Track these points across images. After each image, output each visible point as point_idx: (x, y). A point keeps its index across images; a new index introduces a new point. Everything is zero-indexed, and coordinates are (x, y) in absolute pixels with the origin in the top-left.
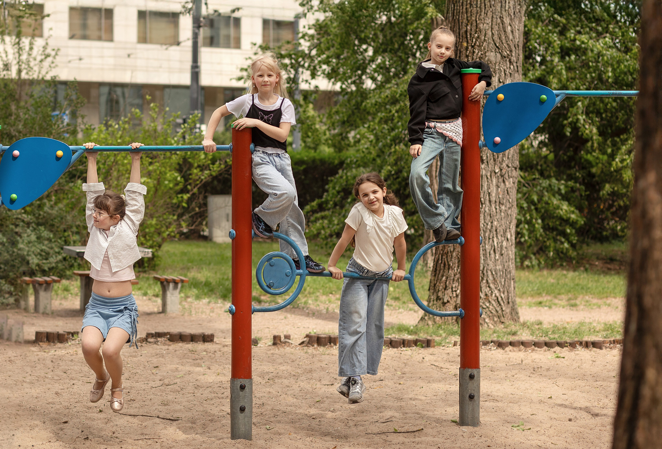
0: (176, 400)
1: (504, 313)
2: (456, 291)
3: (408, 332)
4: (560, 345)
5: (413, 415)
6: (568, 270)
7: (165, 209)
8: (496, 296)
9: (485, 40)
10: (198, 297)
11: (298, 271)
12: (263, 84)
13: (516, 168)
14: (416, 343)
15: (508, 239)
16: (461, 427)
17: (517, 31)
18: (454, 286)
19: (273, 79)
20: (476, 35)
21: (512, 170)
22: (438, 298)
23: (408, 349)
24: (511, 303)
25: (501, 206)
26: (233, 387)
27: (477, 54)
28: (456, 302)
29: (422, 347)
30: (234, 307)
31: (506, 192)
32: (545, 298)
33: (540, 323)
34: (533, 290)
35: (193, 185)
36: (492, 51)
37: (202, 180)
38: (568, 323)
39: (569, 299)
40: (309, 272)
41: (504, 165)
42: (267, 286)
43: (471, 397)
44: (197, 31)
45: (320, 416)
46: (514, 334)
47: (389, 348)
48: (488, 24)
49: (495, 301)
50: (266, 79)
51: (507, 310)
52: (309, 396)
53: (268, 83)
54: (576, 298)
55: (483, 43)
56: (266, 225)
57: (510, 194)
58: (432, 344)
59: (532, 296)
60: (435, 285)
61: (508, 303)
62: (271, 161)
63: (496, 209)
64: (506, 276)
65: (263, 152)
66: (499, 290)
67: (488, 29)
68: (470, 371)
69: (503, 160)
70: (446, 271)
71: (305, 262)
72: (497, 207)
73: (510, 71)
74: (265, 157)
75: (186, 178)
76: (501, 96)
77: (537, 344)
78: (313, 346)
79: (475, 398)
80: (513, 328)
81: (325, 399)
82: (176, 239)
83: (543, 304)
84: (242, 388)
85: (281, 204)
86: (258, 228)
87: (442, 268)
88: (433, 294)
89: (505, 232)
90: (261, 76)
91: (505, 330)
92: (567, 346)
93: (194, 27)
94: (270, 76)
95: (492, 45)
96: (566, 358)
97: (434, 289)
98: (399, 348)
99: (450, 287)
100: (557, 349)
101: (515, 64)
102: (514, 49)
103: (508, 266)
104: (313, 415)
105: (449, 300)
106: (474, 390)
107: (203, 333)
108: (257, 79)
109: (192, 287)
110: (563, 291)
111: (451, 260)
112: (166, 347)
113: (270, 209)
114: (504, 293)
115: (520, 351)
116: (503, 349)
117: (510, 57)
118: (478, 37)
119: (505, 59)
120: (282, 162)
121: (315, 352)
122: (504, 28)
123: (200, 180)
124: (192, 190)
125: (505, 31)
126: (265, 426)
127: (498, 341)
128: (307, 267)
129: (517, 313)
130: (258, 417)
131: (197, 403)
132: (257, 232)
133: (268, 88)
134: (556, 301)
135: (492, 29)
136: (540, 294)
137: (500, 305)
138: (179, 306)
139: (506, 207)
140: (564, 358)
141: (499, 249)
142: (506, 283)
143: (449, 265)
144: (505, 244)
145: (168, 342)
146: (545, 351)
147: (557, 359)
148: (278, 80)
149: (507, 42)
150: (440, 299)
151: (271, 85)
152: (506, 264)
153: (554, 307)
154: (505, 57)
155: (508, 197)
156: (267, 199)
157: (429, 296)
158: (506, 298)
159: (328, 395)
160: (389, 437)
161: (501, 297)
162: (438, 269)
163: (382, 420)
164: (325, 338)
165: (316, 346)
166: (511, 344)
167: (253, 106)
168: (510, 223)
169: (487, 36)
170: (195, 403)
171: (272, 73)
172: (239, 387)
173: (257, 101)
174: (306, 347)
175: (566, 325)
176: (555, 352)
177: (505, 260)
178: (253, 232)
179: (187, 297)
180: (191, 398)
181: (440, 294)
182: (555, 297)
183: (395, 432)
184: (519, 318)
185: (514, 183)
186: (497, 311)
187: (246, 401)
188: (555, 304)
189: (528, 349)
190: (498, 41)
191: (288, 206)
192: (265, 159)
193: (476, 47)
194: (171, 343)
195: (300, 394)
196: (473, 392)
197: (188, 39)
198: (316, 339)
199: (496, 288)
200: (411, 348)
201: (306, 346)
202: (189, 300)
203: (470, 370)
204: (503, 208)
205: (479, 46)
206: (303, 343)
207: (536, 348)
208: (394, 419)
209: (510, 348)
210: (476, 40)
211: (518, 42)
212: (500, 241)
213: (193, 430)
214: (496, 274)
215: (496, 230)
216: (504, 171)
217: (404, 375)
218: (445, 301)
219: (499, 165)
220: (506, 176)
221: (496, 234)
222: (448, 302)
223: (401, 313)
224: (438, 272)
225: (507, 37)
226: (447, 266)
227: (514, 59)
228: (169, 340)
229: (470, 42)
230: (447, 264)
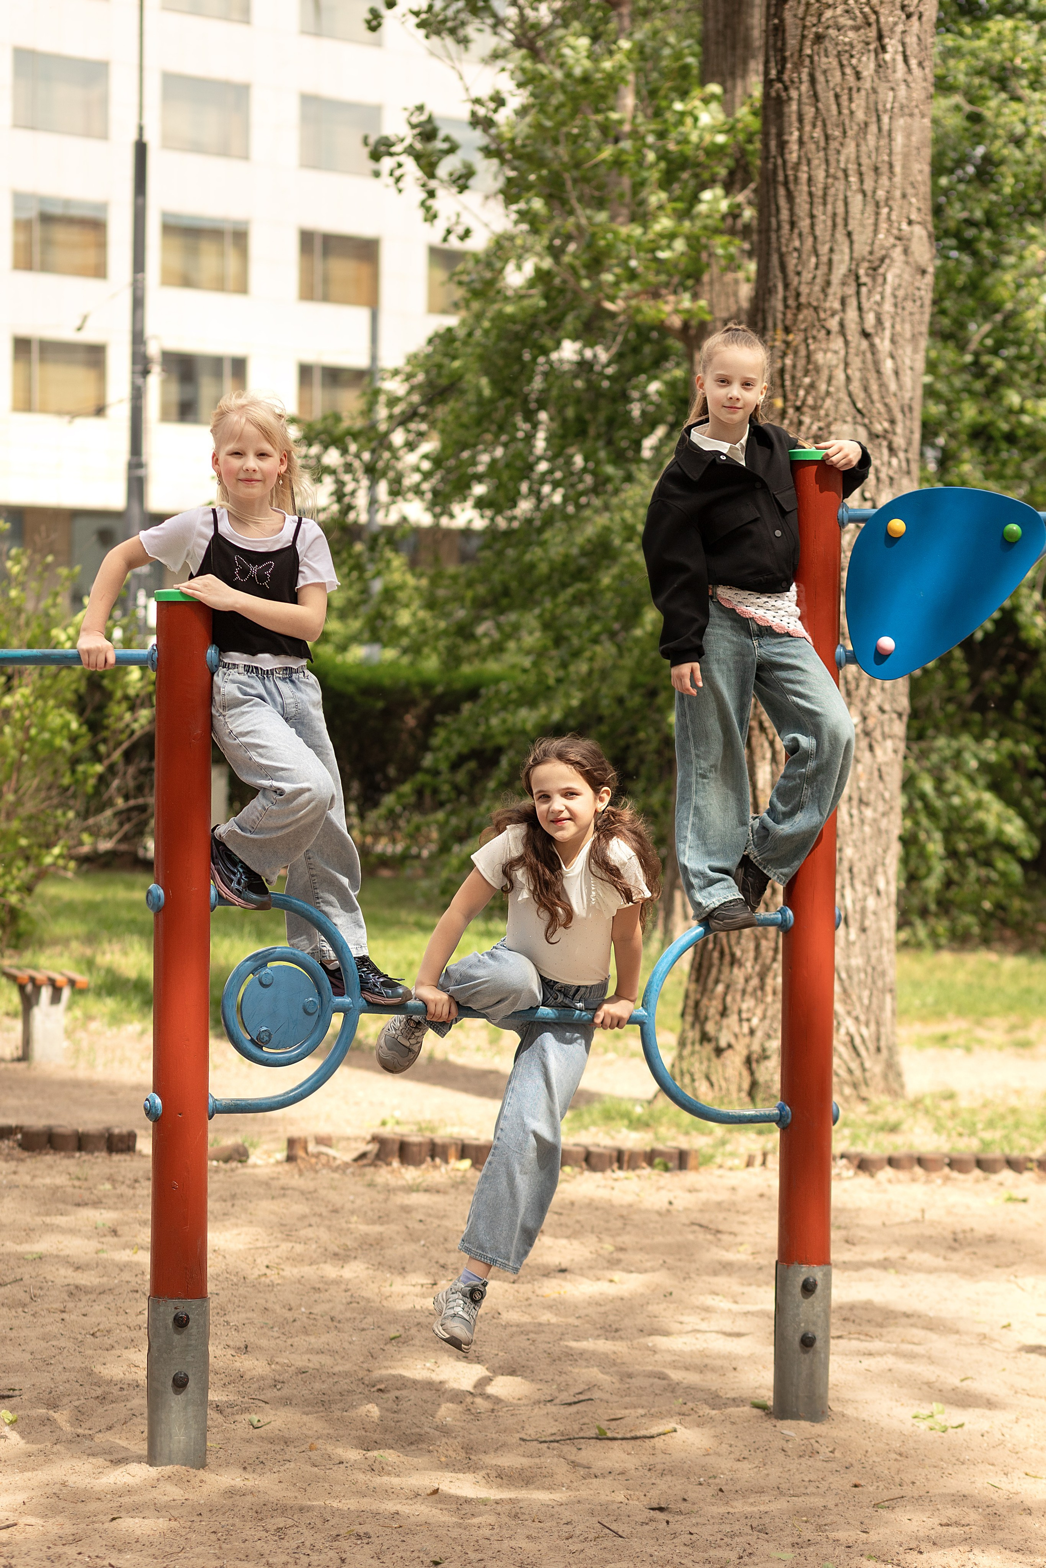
0: (12, 1334)
1: (868, 1075)
2: (748, 1020)
3: (631, 1121)
4: (1014, 1165)
5: (646, 1382)
6: (1001, 953)
7: (44, 800)
8: (848, 1034)
9: (828, 393)
10: (115, 1020)
11: (339, 1000)
12: (242, 476)
13: (900, 715)
14: (650, 1157)
15: (878, 893)
16: (780, 1423)
17: (909, 372)
18: (744, 1006)
19: (272, 465)
20: (807, 380)
21: (891, 720)
22: (705, 1038)
23: (630, 1174)
24: (885, 1052)
25: (863, 808)
26: (154, 1320)
27: (809, 428)
28: (748, 1046)
29: (667, 1169)
30: (158, 1101)
31: (876, 774)
32: (953, 1025)
33: (950, 1096)
34: (924, 1005)
35: (111, 744)
36: (845, 422)
37: (133, 732)
38: (1018, 1093)
39: (1012, 1029)
40: (368, 1002)
41: (872, 707)
42: (252, 1040)
43: (807, 1342)
44: (139, 381)
45: (399, 1384)
46: (894, 1129)
47: (581, 1173)
48: (836, 352)
49: (845, 1044)
50: (252, 462)
51: (875, 1066)
52: (370, 1319)
53: (258, 476)
54: (1026, 1026)
55: (823, 400)
56: (248, 871)
57: (887, 778)
58: (691, 1162)
59: (923, 1019)
60: (697, 1004)
61: (878, 1050)
62: (269, 693)
63: (851, 816)
64: (874, 982)
65: (248, 669)
66: (857, 1019)
67: (837, 366)
68: (804, 1272)
69: (869, 694)
70: (726, 969)
71: (357, 974)
72: (855, 812)
73: (891, 473)
74: (251, 681)
75: (95, 726)
76: (898, 525)
77: (955, 1164)
78: (389, 1164)
79: (818, 1344)
80: (892, 1113)
81: (413, 1331)
82: (70, 875)
83: (951, 1041)
84: (181, 1323)
85: (292, 819)
86: (227, 882)
87: (716, 961)
88: (693, 1026)
89: (872, 873)
90: (238, 454)
91: (870, 1119)
92: (1031, 1169)
93: (134, 372)
94: (262, 455)
95: (845, 406)
96: (1031, 1201)
97: (696, 1016)
98: (608, 1173)
99: (735, 1009)
100: (1007, 1175)
101: (902, 455)
102: (899, 416)
103: (880, 959)
104: (381, 1381)
105: (733, 1041)
106: (814, 1324)
107: (108, 1130)
108: (226, 462)
109: (103, 992)
110: (995, 1006)
111: (738, 943)
112: (13, 1165)
113: (261, 831)
114: (867, 1025)
115: (914, 1180)
116: (872, 1175)
117: (890, 436)
118: (812, 386)
119: (877, 441)
120: (298, 694)
121: (393, 1181)
122: (877, 364)
123: (128, 732)
124: (109, 755)
125: (878, 372)
126: (247, 1416)
127: (858, 1155)
128: (363, 989)
129: (899, 1075)
130: (231, 1387)
131: (70, 1345)
132: (226, 892)
133: (256, 490)
134: (981, 1033)
135: (847, 365)
136: (940, 1015)
137: (858, 1054)
138: (66, 1044)
139: (875, 810)
140: (1024, 1201)
141: (858, 916)
142: (875, 1000)
143: (733, 955)
144: (871, 903)
145: (17, 1152)
146: (977, 1181)
147: (1011, 1206)
148: (284, 468)
149: (883, 397)
150: (709, 1040)
151: (263, 481)
152: (874, 954)
153: (976, 1048)
154: (878, 436)
155: (881, 786)
156: (254, 802)
157: (683, 1031)
158: (874, 1037)
159: (423, 1320)
160: (583, 1453)
161: (862, 1036)
162: (705, 964)
163: (565, 1397)
164: (420, 1145)
165: (396, 1163)
166: (892, 1162)
167: (218, 541)
168: (885, 851)
169: (834, 382)
170: (62, 1343)
171: (267, 447)
172: (170, 1321)
173: (226, 528)
174: (372, 1169)
175: (1014, 1101)
176: (1001, 1184)
177: (870, 944)
178: (213, 892)
179: (89, 1018)
180: (54, 1329)
181: (710, 1027)
182: (978, 1023)
183: (601, 1437)
184: (902, 1086)
185: (895, 751)
186: (850, 1071)
187: (189, 1359)
188: (980, 1042)
189: (934, 1175)
190: (862, 395)
191: (313, 824)
192: (252, 687)
193: (805, 409)
194: (26, 1154)
195: (348, 1315)
196: (812, 1328)
197: (121, 401)
198: (396, 1147)
199: (849, 1013)
200: (638, 1172)
201: (373, 1164)
202: (94, 1026)
203: (804, 1268)
204: (868, 813)
205: (815, 408)
206: (363, 1156)
207: (955, 1174)
208: (596, 1394)
209: (888, 1172)
210: (807, 393)
211: (911, 399)
212: (860, 895)
213: (47, 1429)
214: (850, 977)
215: (851, 870)
216: (871, 722)
217: (621, 1255)
218: (723, 1043)
219: (860, 705)
220: (877, 734)
221: (852, 878)
222: (730, 1046)
223: (610, 1063)
224: (704, 971)
225: (882, 385)
226: (727, 959)
227: (899, 441)
228: (20, 1145)
229: (791, 396)
230: (727, 950)
